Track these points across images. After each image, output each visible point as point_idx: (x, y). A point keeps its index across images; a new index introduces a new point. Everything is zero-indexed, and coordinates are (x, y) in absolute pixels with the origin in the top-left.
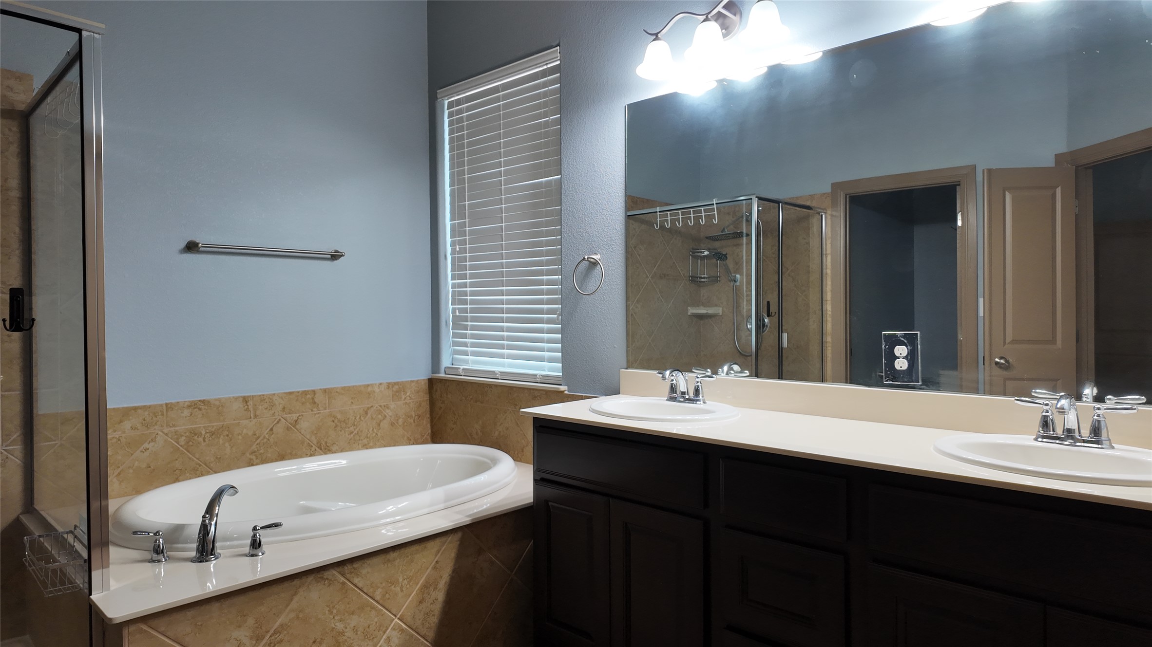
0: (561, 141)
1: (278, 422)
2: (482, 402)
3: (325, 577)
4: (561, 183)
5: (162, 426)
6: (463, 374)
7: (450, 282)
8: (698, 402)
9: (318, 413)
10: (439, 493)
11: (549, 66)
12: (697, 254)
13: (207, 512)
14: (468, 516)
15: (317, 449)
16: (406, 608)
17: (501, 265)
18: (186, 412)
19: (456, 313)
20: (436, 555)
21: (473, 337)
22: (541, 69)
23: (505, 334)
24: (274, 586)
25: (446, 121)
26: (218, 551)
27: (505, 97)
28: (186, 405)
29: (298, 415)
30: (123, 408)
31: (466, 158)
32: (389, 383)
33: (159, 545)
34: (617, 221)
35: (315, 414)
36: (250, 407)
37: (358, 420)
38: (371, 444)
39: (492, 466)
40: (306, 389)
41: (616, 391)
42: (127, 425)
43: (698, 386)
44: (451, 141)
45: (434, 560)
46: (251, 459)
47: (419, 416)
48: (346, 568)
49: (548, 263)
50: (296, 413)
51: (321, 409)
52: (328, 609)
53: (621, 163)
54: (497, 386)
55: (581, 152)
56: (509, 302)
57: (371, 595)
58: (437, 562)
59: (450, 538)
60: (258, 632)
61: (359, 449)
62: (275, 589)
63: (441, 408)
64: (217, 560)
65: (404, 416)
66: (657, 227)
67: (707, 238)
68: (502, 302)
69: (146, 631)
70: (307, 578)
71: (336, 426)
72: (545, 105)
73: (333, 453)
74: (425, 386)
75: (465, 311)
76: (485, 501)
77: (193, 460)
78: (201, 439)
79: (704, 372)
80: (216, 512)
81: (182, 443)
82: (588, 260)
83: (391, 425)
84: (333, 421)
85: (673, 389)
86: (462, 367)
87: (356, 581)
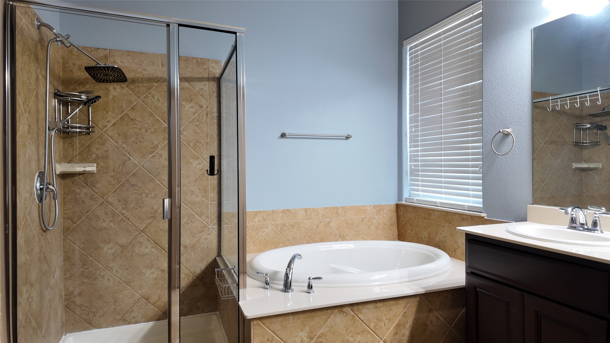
0: (483, 59)
1: (321, 222)
2: (428, 220)
3: (344, 311)
4: (483, 84)
5: (271, 221)
6: (416, 203)
7: (409, 150)
8: (595, 232)
9: (339, 219)
10: (405, 272)
11: (474, 14)
12: (579, 127)
13: (288, 267)
14: (423, 288)
15: (339, 237)
16: (387, 336)
17: (441, 139)
18: (281, 215)
19: (412, 167)
20: (404, 308)
21: (422, 181)
22: (469, 17)
23: (443, 179)
24: (319, 311)
25: (408, 58)
26: (293, 287)
27: (445, 38)
28: (280, 212)
29: (330, 219)
30: (255, 211)
31: (419, 78)
32: (375, 206)
33: (267, 281)
34: (525, 106)
35: (338, 219)
36: (308, 214)
37: (359, 224)
38: (366, 238)
39: (436, 259)
40: (334, 206)
41: (523, 219)
42: (257, 219)
43: (596, 220)
44: (411, 69)
45: (403, 311)
46: (308, 240)
47: (391, 225)
48: (355, 308)
49: (473, 136)
50: (329, 218)
51: (341, 217)
52: (345, 329)
53: (528, 67)
54: (437, 211)
55: (497, 64)
56: (445, 160)
57: (368, 325)
58: (405, 313)
59: (412, 300)
60: (311, 335)
61: (359, 240)
62: (319, 313)
63: (404, 221)
64: (292, 292)
65: (383, 224)
66: (550, 110)
67: (590, 115)
68: (441, 161)
69: (261, 325)
70: (335, 310)
71: (348, 226)
72: (471, 38)
73: (347, 241)
74: (394, 208)
75: (418, 166)
76: (432, 280)
77: (283, 238)
78: (286, 228)
79: (599, 210)
80: (292, 267)
81: (279, 230)
82: (503, 133)
83: (376, 228)
84: (347, 224)
85: (573, 220)
86: (415, 198)
87: (360, 316)
